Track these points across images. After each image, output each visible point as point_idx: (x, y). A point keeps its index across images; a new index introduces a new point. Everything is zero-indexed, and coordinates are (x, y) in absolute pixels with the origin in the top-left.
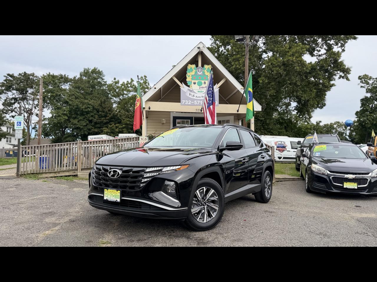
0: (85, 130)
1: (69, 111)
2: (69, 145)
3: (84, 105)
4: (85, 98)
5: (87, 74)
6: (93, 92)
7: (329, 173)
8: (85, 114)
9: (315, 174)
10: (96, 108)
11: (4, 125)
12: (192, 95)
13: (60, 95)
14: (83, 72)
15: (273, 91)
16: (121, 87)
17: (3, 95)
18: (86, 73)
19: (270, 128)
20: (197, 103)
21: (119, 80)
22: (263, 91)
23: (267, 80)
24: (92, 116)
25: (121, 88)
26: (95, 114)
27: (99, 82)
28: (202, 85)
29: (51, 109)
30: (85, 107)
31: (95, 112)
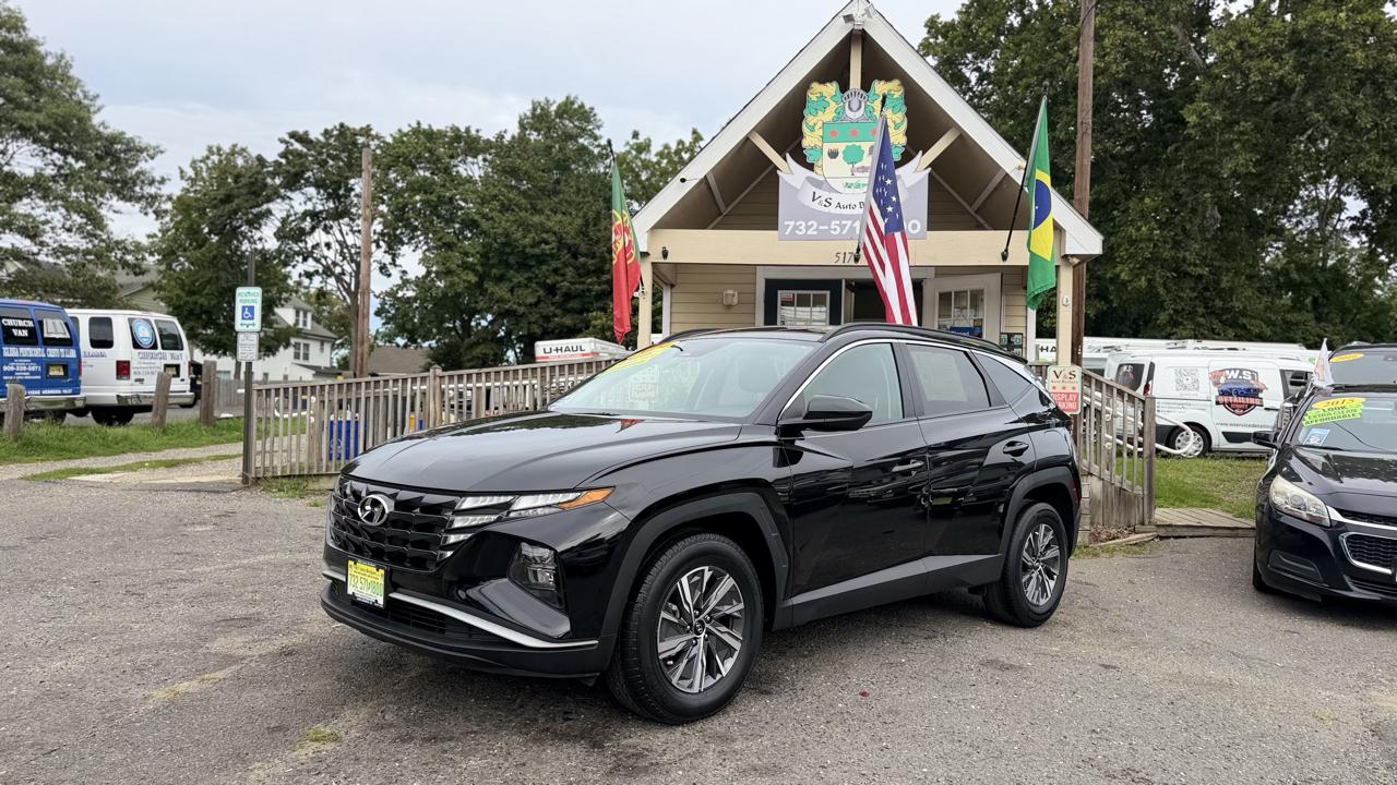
0: (533, 320)
1: (481, 256)
2: (400, 384)
3: (530, 231)
4: (535, 210)
5: (541, 123)
6: (562, 187)
7: (1337, 517)
8: (533, 263)
9: (1285, 520)
10: (569, 241)
11: (283, 302)
12: (823, 199)
13: (451, 200)
14: (529, 114)
15: (1248, 157)
16: (658, 163)
17: (277, 205)
18: (539, 118)
19: (1233, 307)
20: (842, 231)
21: (652, 139)
22: (1207, 157)
23: (1217, 113)
24: (555, 271)
25: (657, 167)
26: (566, 265)
27: (583, 150)
28: (861, 159)
29: (425, 247)
30: (534, 238)
31: (566, 256)
